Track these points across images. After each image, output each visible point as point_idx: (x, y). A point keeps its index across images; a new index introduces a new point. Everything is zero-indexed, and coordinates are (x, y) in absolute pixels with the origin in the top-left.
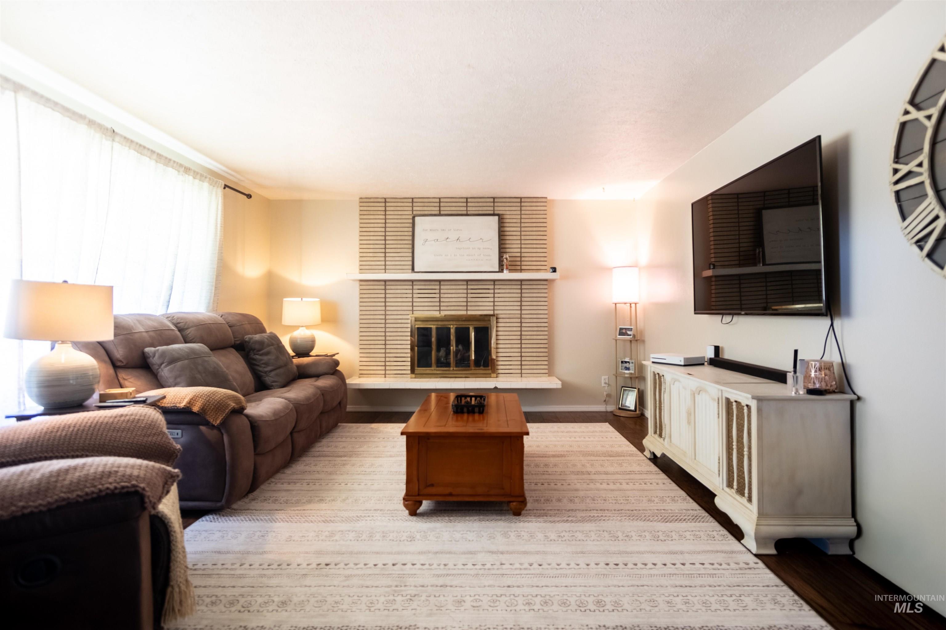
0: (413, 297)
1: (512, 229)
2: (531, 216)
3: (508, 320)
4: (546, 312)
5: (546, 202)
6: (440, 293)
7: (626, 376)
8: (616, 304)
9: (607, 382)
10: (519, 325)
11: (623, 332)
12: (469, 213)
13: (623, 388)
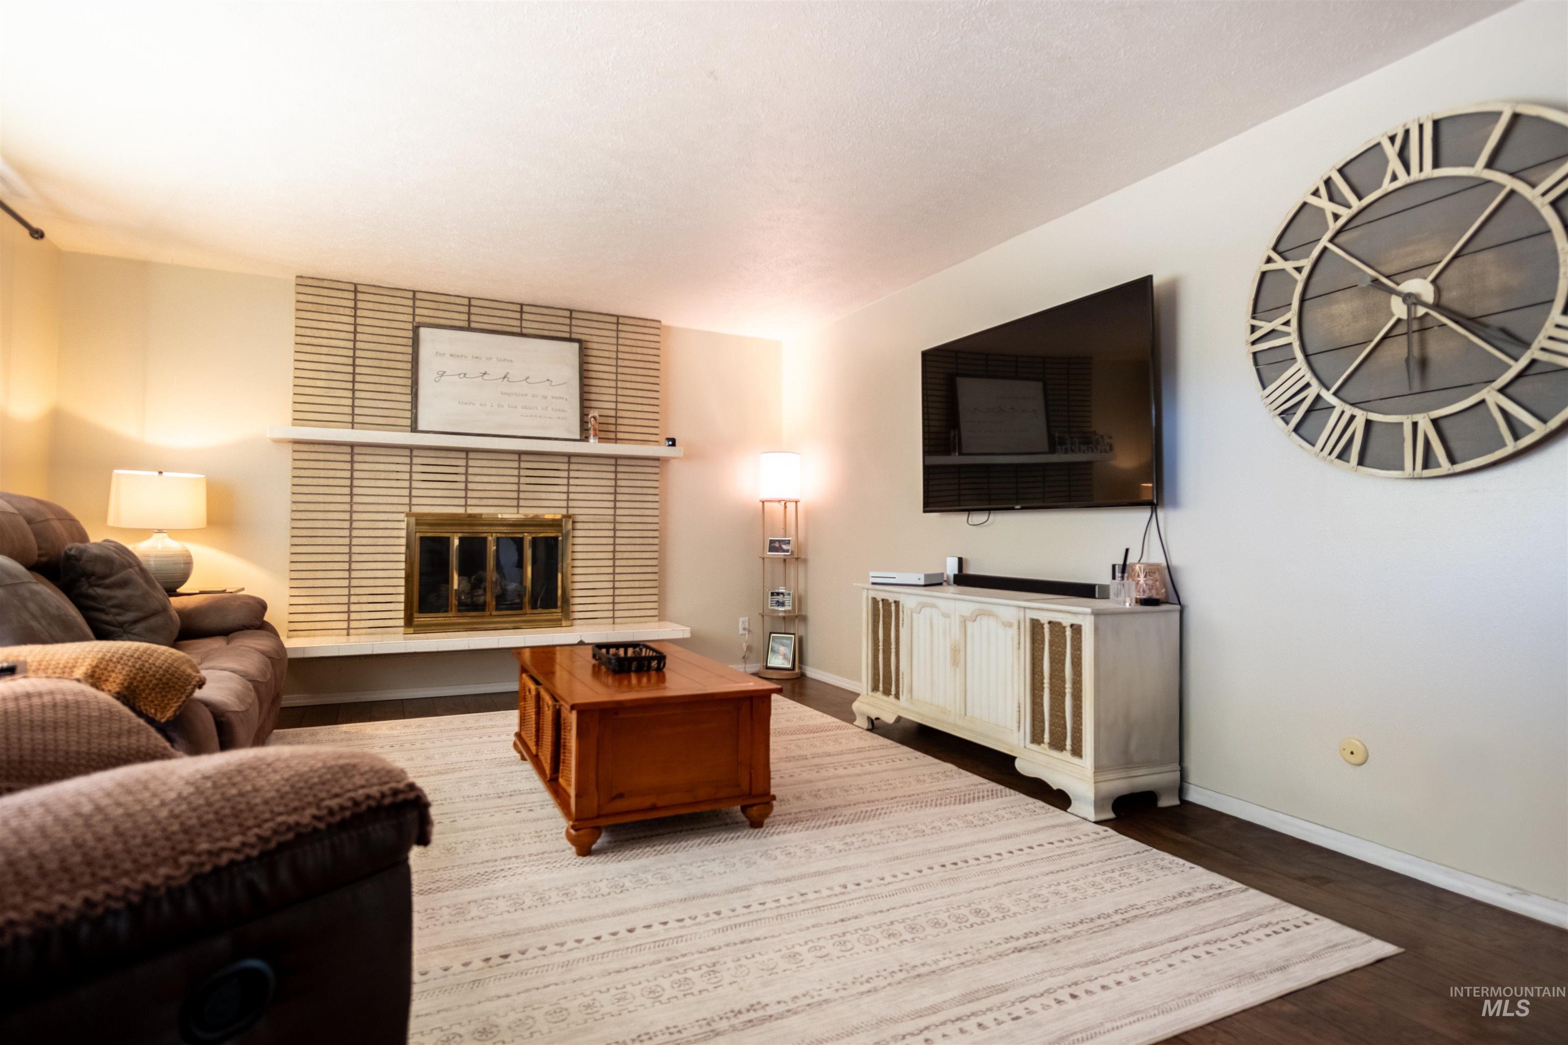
0: (411, 480)
1: (601, 368)
2: (634, 350)
3: (592, 526)
4: (656, 512)
5: (659, 328)
6: (466, 474)
7: (781, 614)
8: (763, 502)
9: (747, 626)
10: (611, 533)
11: (775, 547)
12: (524, 331)
13: (773, 635)
